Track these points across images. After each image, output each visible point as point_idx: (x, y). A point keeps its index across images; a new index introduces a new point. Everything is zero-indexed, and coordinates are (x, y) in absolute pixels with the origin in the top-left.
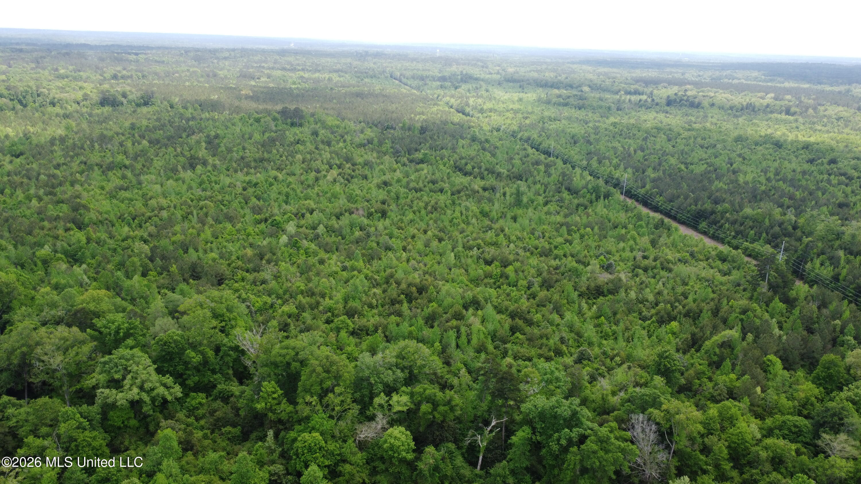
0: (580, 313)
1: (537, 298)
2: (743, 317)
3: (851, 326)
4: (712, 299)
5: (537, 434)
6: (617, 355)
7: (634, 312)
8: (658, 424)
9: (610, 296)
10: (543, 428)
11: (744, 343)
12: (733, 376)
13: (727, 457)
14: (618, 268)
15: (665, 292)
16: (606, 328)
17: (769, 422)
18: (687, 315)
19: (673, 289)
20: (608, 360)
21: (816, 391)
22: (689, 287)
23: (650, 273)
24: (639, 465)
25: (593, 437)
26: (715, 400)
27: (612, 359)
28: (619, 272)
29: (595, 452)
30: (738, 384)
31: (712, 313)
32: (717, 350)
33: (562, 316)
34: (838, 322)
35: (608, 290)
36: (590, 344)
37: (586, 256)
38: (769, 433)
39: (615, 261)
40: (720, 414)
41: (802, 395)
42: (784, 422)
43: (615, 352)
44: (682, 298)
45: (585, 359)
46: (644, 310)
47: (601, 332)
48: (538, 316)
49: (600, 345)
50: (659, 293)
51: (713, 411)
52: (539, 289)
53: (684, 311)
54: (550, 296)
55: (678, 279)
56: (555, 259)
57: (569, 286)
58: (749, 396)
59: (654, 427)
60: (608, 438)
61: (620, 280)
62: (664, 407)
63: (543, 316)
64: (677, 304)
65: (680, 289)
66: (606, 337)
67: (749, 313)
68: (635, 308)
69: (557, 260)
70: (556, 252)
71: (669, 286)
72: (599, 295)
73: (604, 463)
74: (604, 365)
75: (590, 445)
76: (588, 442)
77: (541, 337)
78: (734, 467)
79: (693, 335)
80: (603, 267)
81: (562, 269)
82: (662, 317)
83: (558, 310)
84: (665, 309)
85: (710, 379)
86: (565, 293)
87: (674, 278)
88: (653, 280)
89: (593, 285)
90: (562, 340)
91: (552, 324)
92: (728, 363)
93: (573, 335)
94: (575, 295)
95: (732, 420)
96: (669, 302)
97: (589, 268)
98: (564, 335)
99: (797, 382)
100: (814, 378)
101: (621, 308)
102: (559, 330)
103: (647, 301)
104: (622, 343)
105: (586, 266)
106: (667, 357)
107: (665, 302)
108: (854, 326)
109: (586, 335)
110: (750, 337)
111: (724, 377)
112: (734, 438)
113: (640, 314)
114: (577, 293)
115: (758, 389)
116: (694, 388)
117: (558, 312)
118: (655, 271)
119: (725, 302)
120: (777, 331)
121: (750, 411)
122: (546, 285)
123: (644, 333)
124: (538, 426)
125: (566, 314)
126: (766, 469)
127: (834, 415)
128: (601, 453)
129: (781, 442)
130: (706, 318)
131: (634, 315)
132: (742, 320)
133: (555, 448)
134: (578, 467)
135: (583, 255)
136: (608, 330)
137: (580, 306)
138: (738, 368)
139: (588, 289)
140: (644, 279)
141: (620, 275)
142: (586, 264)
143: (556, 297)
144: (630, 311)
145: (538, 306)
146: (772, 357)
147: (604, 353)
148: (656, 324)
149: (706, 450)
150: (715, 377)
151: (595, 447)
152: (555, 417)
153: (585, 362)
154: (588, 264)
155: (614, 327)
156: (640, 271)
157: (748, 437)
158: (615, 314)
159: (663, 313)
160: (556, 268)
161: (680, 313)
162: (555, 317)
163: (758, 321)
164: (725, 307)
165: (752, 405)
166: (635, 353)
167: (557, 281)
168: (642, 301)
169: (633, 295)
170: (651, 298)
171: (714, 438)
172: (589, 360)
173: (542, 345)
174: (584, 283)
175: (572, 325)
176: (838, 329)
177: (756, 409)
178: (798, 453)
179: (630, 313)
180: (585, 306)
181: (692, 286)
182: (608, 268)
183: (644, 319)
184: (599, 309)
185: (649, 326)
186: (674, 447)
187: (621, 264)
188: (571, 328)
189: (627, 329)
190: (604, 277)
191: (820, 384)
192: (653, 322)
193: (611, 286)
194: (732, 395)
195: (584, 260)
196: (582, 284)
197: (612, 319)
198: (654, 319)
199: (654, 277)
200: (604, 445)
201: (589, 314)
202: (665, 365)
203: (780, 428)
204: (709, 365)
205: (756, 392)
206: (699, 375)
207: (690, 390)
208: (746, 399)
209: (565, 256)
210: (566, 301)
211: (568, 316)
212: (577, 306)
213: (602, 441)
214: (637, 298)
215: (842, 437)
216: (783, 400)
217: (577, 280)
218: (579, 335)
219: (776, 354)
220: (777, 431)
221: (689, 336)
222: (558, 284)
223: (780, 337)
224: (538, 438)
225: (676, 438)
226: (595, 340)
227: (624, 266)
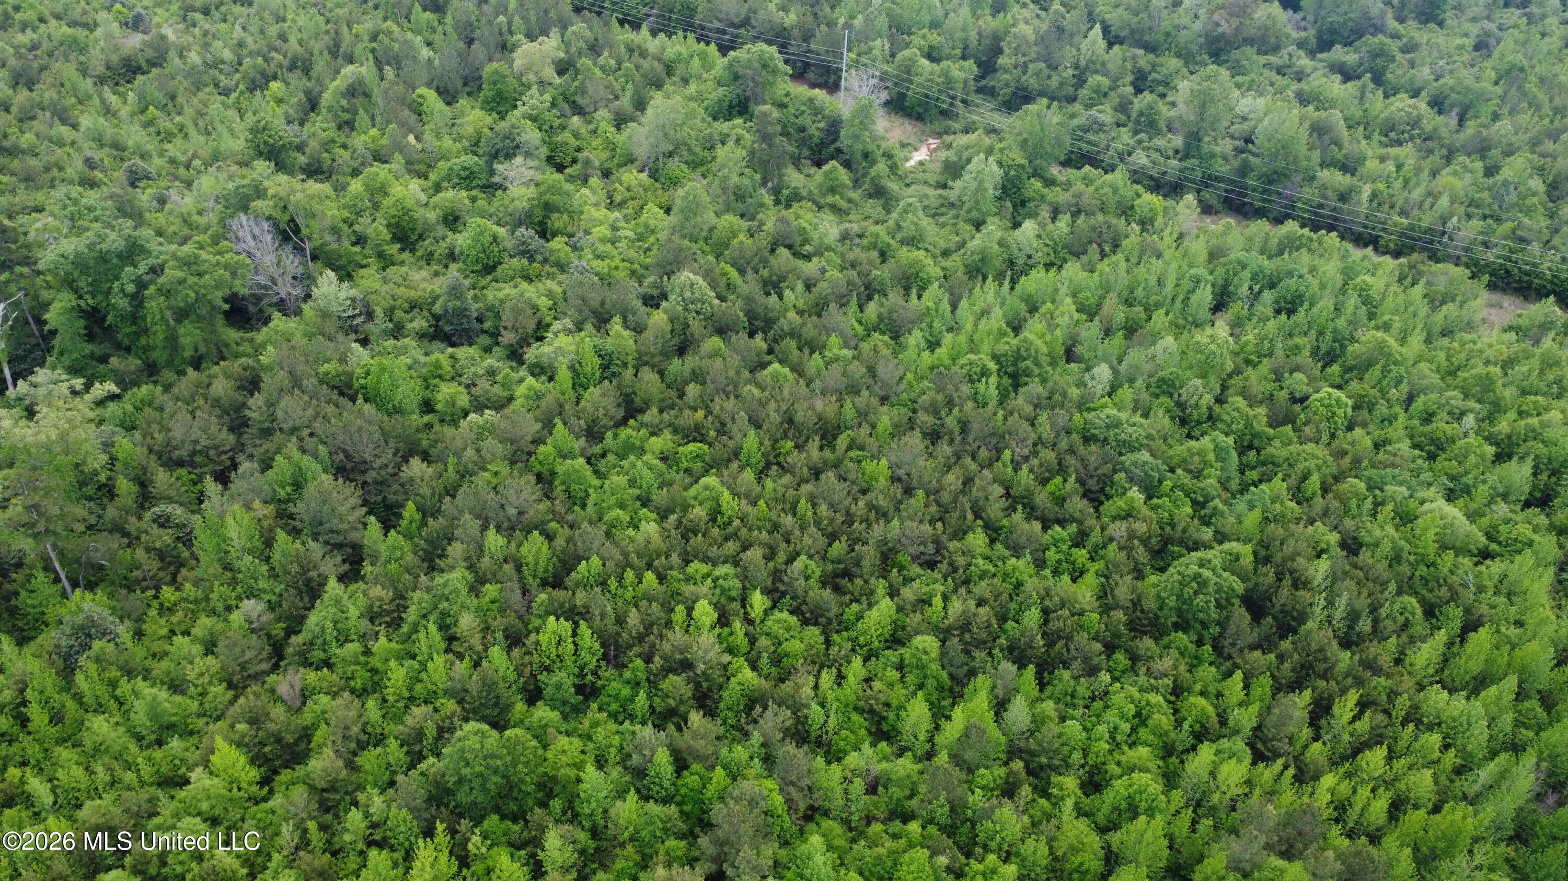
0: (108, 112)
1: (14, 109)
2: (374, 45)
3: (517, 18)
4: (327, 32)
5: (87, 296)
6: (194, 156)
7: (206, 85)
8: (269, 218)
9: (155, 71)
10: (91, 284)
11: (385, 84)
12: (374, 132)
13: (388, 237)
14: (156, 19)
15: (249, 40)
16: (164, 123)
17: (433, 177)
18: (292, 67)
19: (262, 32)
20: (182, 170)
21: (489, 120)
22: (289, 23)
23: (217, 15)
24: (265, 287)
25: (171, 263)
26: (356, 173)
27: (188, 167)
28: (159, 26)
29: (182, 282)
30: (384, 141)
31: (330, 52)
32: (344, 102)
33: (75, 127)
34: (501, 18)
35: (147, 61)
36: (144, 156)
37: (85, 13)
38: (438, 188)
39: (146, 8)
40: (366, 185)
41: (470, 130)
42: (451, 169)
43: (190, 154)
44: (279, 43)
45: (140, 179)
46: (222, 78)
47: (158, 133)
48: (29, 137)
49: (161, 154)
50: (241, 45)
51: (356, 186)
52: (11, 92)
53: (286, 63)
54: (38, 99)
55: (266, 15)
56: (23, 31)
57: (69, 71)
58: (401, 152)
59: (266, 225)
60: (196, 257)
61: (163, 38)
62: (271, 192)
63: (37, 135)
64: (273, 54)
65: (273, 30)
66: (168, 137)
67: (381, 37)
68: (205, 78)
69: (29, 31)
70: (18, 16)
71: (253, 29)
72: (135, 73)
73: (203, 291)
74: (177, 178)
75: (172, 274)
76: (167, 271)
77: (47, 169)
78: (402, 250)
79: (308, 93)
80: (127, 24)
81: (45, 45)
82: (253, 81)
83: (63, 117)
84: (255, 66)
85: (345, 147)
86: (68, 86)
87: (258, 13)
88: (223, 25)
89: (115, 58)
90: (90, 164)
91: (60, 144)
92: (363, 118)
93: (107, 150)
94: (87, 85)
95: (383, 190)
96: (258, 54)
97: (99, 32)
98: (89, 154)
99: (462, 114)
100: (484, 102)
101: (181, 84)
102: (79, 150)
103: (223, 62)
104: (197, 139)
105: (91, 31)
106: (264, 129)
107: (250, 54)
108: (522, 18)
109: (130, 143)
110: (389, 72)
111: (363, 137)
112: (392, 212)
113: (217, 85)
114: (89, 81)
115: (411, 138)
116: (325, 166)
117: (64, 121)
118: (223, 9)
119: (345, 29)
120: (425, 53)
121: (409, 171)
122: (21, 81)
123: (232, 113)
124: (82, 284)
125: (81, 120)
126: (440, 234)
127: (505, 137)
128: (192, 280)
129: (450, 194)
130: (320, 64)
131: (208, 90)
132: (373, 51)
133: (123, 303)
134: (168, 314)
135: (79, 10)
136: (169, 125)
137: (103, 101)
138: (378, 119)
139: (108, 68)
140: (207, 26)
141: (163, 31)
142: (91, 27)
143: (50, 95)
144: (198, 86)
145: (21, 121)
146: (422, 90)
147: (172, 161)
148: (247, 95)
149: (360, 240)
150: (349, 142)
151: (180, 274)
152: (103, 258)
153: (142, 184)
154: (96, 25)
155: (178, 119)
156: (198, 16)
157: (410, 203)
158: (173, 98)
159: (252, 73)
160: (34, 47)
161: (280, 66)
162: (64, 130)
163: (396, 46)
164: (347, 38)
165: (409, 162)
166: (223, 147)
167: (42, 69)
168: (217, 64)
169: (194, 57)
170: (227, 55)
171: (365, 220)
172: (149, 179)
173: (53, 180)
174: (97, 59)
175: (101, 135)
176: (505, 29)
177: (417, 167)
178: (473, 200)
179: (198, 89)
180: (113, 99)
181: (294, 21)
182: (136, 23)
183: (226, 92)
184: (141, 97)
185: (238, 101)
186: (308, 246)
187: (158, 10)
188: (100, 141)
189: (201, 114)
190: (134, 41)
191: (492, 109)
192: (242, 93)
193: (150, 53)
194: (380, 157)
195: (84, 19)
196: (94, 62)
197: (170, 106)
198: (241, 87)
199: (225, 21)
200: (194, 267)
201: (125, 112)
202: (265, 143)
203: (448, 178)
204: (340, 128)
205: (409, 144)
206: (328, 145)
207: (322, 172)
208: (398, 157)
209: (42, 20)
210: (73, 100)
211: (86, 121)
212: (96, 100)
213: (188, 263)
214: (205, 62)
215: (519, 160)
216: (447, 142)
217: (82, 58)
218: (117, 146)
219: (429, 85)
220: (445, 184)
221: (302, 96)
222: (46, 73)
223: (430, 61)
224: (90, 301)
225: (305, 231)
226: (149, 147)
227: (166, 14)
